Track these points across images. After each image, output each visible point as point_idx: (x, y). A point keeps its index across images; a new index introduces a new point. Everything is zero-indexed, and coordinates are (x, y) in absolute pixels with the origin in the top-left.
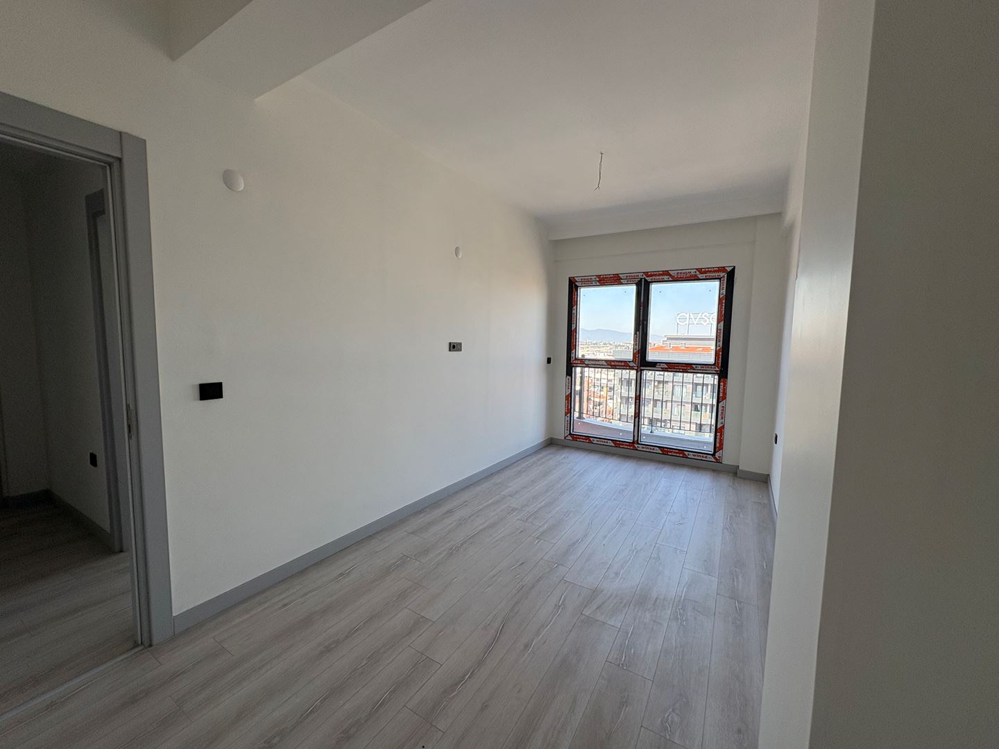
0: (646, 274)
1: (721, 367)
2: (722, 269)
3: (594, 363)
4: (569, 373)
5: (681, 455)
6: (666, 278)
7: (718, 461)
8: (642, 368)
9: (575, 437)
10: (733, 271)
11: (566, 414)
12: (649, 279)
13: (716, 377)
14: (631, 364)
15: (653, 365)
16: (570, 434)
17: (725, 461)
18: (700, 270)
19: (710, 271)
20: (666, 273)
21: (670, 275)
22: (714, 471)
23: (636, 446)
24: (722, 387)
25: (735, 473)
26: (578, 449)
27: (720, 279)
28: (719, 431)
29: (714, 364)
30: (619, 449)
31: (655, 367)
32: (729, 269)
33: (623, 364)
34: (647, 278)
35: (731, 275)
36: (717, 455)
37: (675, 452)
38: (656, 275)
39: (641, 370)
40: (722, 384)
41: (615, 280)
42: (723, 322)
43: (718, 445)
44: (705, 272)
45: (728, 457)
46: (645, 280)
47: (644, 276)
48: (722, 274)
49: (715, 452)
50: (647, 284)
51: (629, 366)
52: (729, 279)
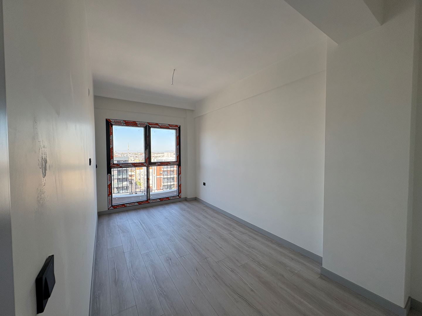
0: (149, 123)
1: (178, 163)
2: (177, 126)
3: (125, 165)
4: (109, 172)
5: (168, 199)
6: (157, 126)
7: (180, 198)
8: (149, 165)
9: (115, 207)
10: (180, 127)
11: (108, 195)
12: (150, 126)
13: (178, 166)
14: (145, 164)
15: (154, 164)
16: (112, 206)
17: (182, 197)
18: (169, 125)
19: (173, 126)
20: (157, 124)
21: (159, 125)
22: (180, 201)
23: (149, 201)
24: (179, 170)
25: (186, 200)
26: (119, 212)
27: (176, 129)
28: (179, 186)
29: (177, 161)
30: (141, 205)
31: (155, 164)
32: (179, 126)
33: (141, 164)
34: (149, 125)
35: (179, 128)
36: (180, 195)
37: (165, 199)
38: (153, 124)
39: (149, 166)
40: (179, 168)
41: (134, 124)
42: (178, 146)
43: (179, 191)
44: (171, 126)
45: (183, 195)
46: (149, 126)
47: (148, 124)
49: (179, 194)
50: (150, 128)
51: (144, 165)
52: (178, 129)
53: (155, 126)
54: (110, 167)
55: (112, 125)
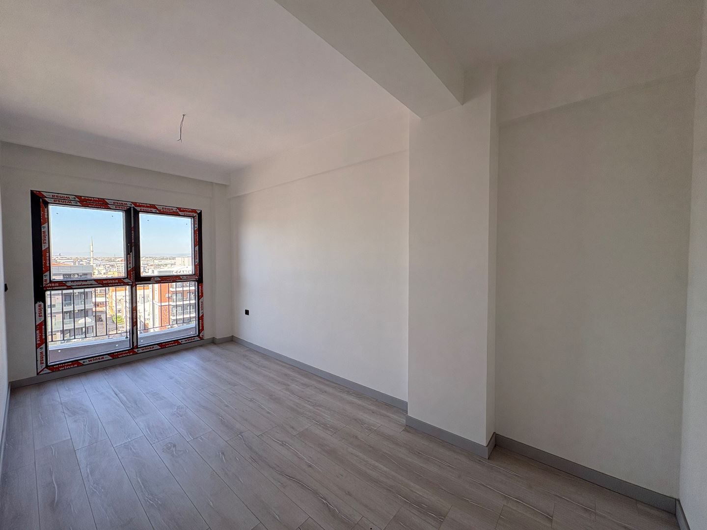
0: (135, 204)
1: (198, 277)
2: (194, 211)
3: (77, 283)
4: (40, 296)
5: (176, 344)
6: (154, 210)
7: (202, 339)
8: (136, 283)
9: (53, 368)
10: (201, 212)
11: (38, 346)
12: (138, 209)
13: (196, 283)
14: (126, 281)
15: (148, 280)
16: (47, 366)
17: (206, 337)
18: (179, 209)
19: (187, 211)
20: (153, 206)
21: (156, 208)
22: (201, 346)
23: (136, 350)
24: (200, 289)
25: (213, 342)
26: (63, 378)
27: (194, 217)
28: (200, 318)
29: (195, 275)
30: (118, 359)
31: (150, 280)
32: (198, 212)
33: (117, 281)
34: (136, 208)
35: (200, 215)
36: (201, 335)
37: (171, 344)
38: (144, 206)
39: (136, 285)
40: (200, 287)
41: (102, 204)
42: (198, 246)
43: (201, 328)
44: (183, 211)
45: (207, 334)
46: (134, 209)
47: (133, 206)
48: (195, 214)
49: (199, 333)
50: (137, 214)
51: (124, 283)
52: (198, 219)
53: (150, 209)
54: (43, 287)
55: (46, 204)
